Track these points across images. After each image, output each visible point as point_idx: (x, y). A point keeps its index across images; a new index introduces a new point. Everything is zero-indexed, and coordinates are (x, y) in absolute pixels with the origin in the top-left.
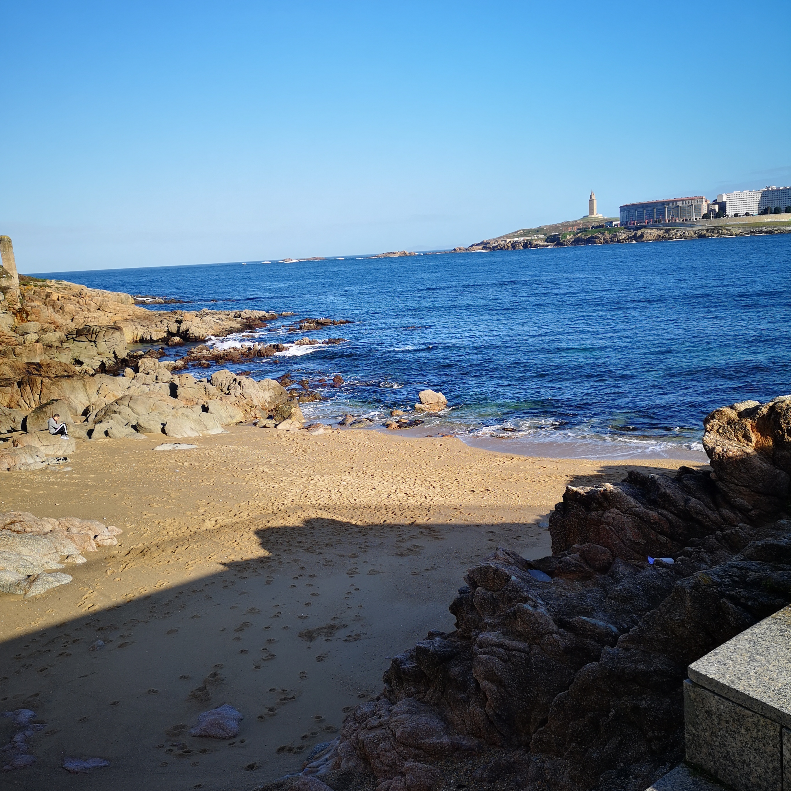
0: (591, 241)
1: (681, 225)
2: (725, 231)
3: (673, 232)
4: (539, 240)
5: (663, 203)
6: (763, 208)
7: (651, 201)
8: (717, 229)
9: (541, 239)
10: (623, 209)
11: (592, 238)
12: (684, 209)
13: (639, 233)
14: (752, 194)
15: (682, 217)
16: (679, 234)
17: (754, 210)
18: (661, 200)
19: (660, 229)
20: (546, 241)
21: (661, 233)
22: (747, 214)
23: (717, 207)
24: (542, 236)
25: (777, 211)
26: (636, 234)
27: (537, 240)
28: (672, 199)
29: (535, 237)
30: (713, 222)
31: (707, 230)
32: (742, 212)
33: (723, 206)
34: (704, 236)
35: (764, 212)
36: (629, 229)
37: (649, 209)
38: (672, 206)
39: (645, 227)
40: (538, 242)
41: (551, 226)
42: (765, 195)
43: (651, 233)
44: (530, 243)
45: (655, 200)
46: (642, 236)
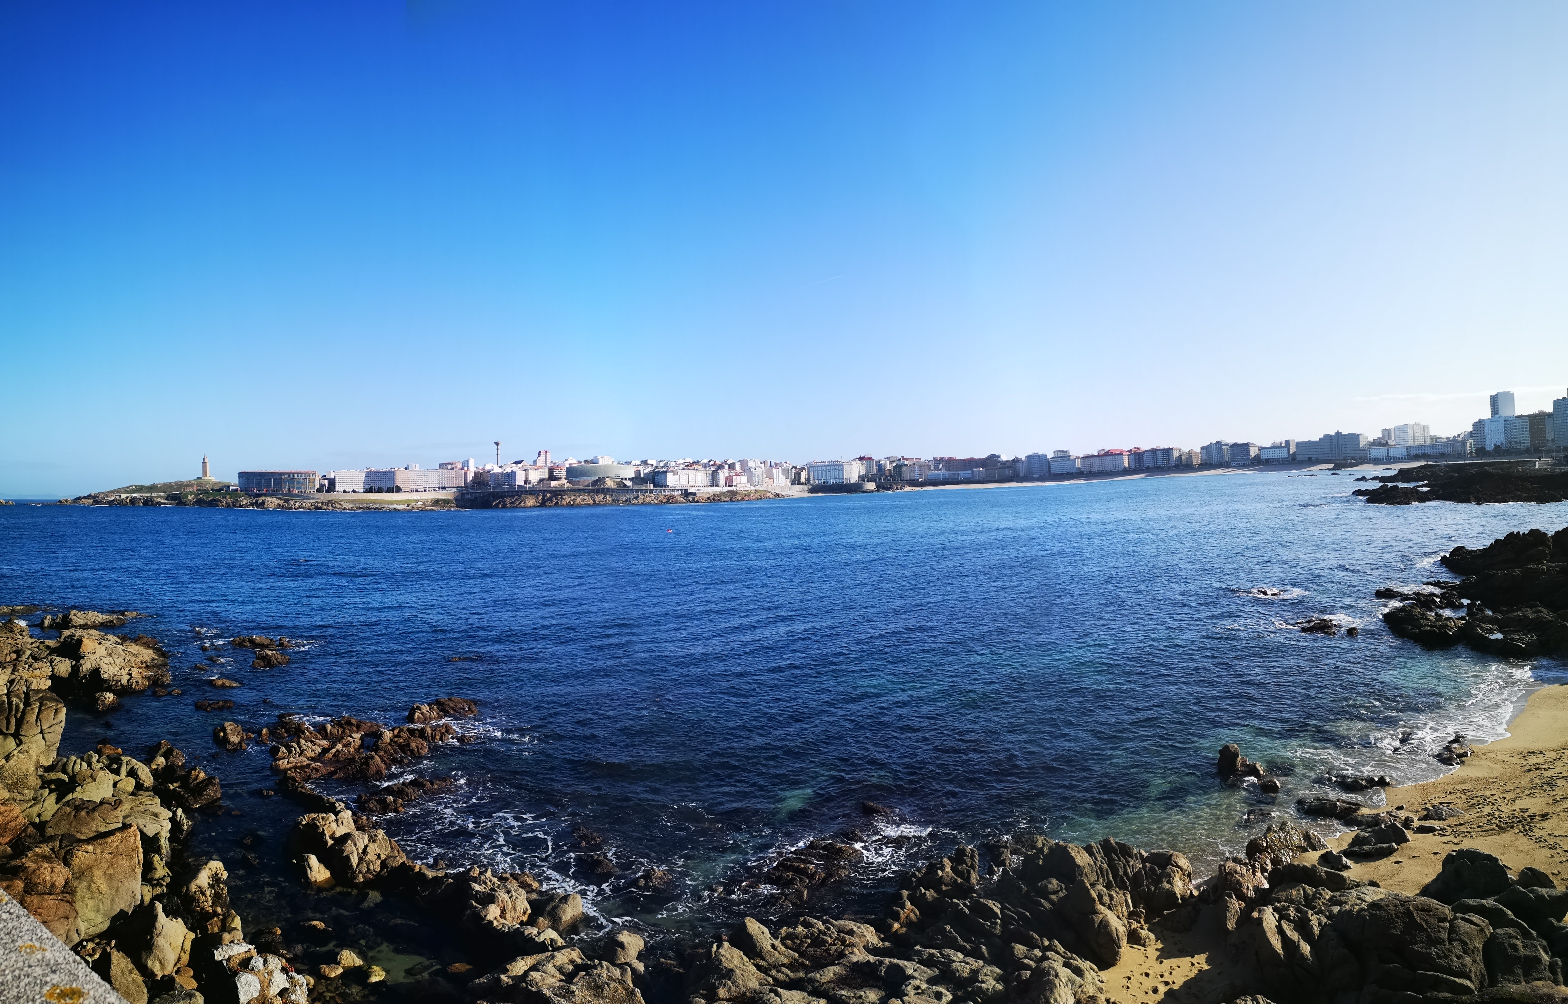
0: (213, 503)
1: (298, 496)
2: (337, 506)
3: (292, 502)
4: (159, 497)
5: (280, 474)
6: (368, 487)
7: (268, 471)
8: (331, 502)
9: (161, 497)
10: (241, 475)
11: (214, 500)
12: (299, 482)
13: (260, 500)
14: (357, 473)
15: (297, 489)
16: (297, 505)
17: (360, 488)
18: (277, 471)
19: (280, 499)
20: (167, 499)
21: (281, 502)
22: (354, 491)
23: (326, 482)
24: (162, 494)
25: (380, 490)
26: (257, 501)
27: (157, 498)
28: (288, 471)
29: (154, 494)
30: (325, 497)
31: (322, 503)
32: (349, 489)
33: (332, 483)
34: (320, 508)
35: (370, 490)
36: (250, 496)
37: (267, 478)
38: (289, 478)
39: (265, 495)
40: (159, 500)
41: (165, 484)
42: (369, 475)
43: (272, 502)
44: (151, 500)
45: (272, 471)
46: (263, 503)
